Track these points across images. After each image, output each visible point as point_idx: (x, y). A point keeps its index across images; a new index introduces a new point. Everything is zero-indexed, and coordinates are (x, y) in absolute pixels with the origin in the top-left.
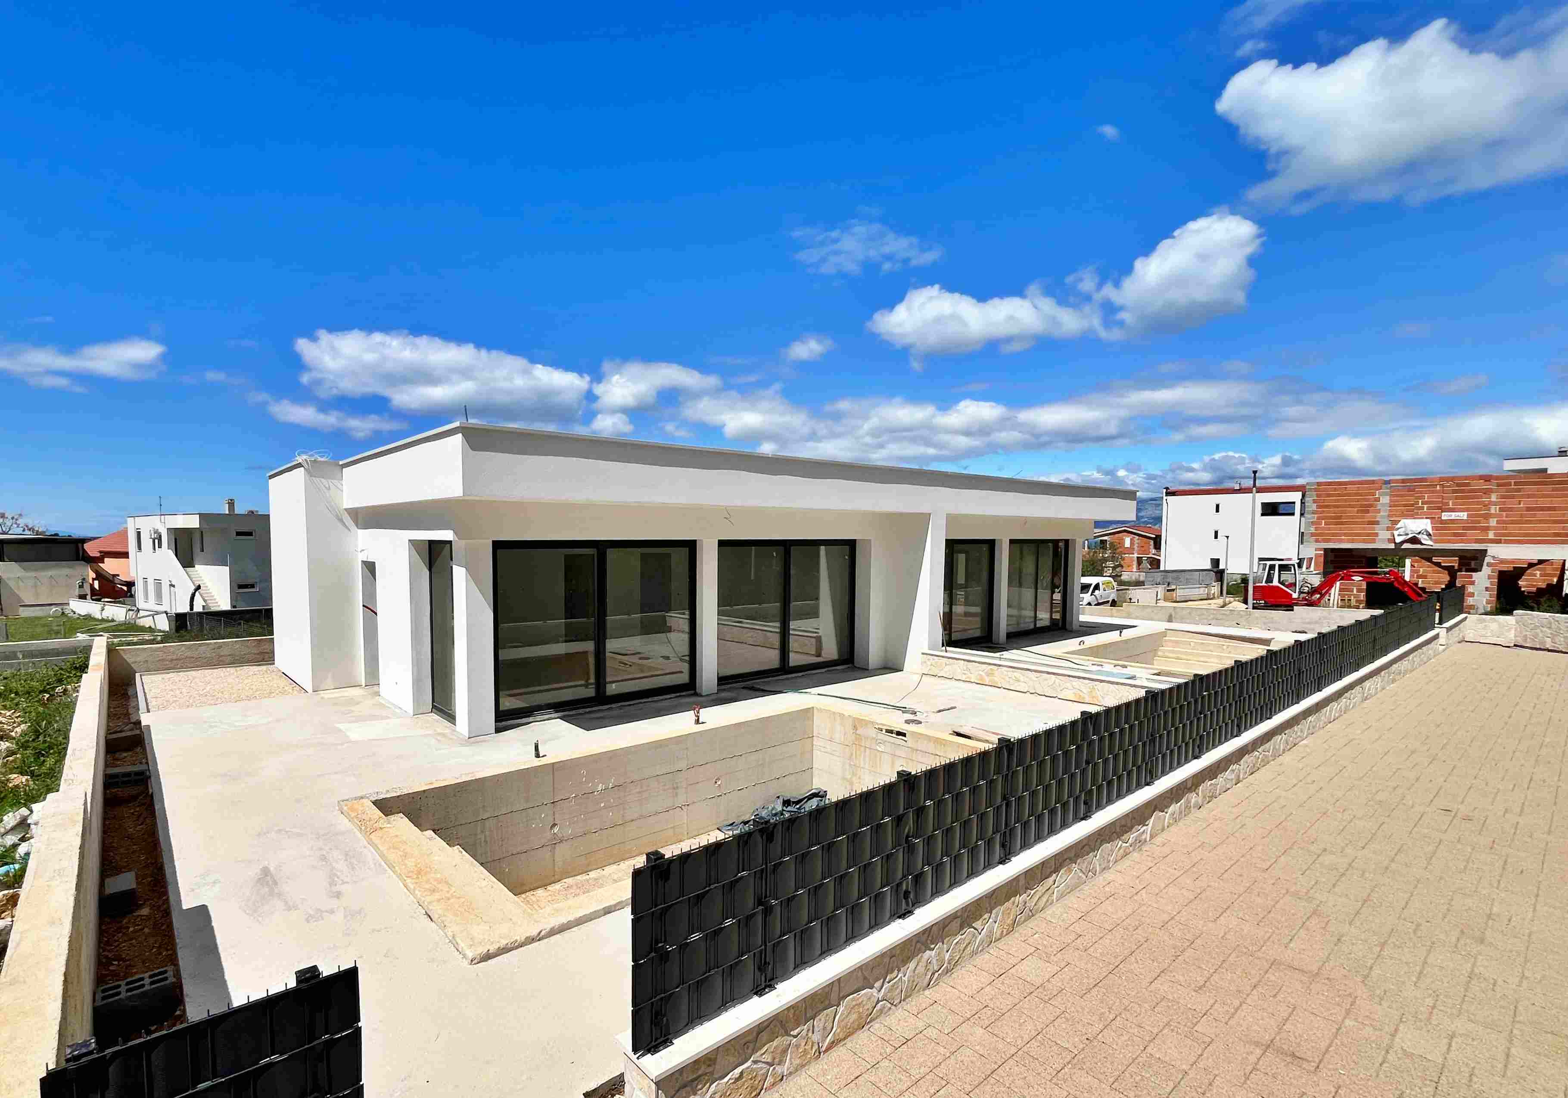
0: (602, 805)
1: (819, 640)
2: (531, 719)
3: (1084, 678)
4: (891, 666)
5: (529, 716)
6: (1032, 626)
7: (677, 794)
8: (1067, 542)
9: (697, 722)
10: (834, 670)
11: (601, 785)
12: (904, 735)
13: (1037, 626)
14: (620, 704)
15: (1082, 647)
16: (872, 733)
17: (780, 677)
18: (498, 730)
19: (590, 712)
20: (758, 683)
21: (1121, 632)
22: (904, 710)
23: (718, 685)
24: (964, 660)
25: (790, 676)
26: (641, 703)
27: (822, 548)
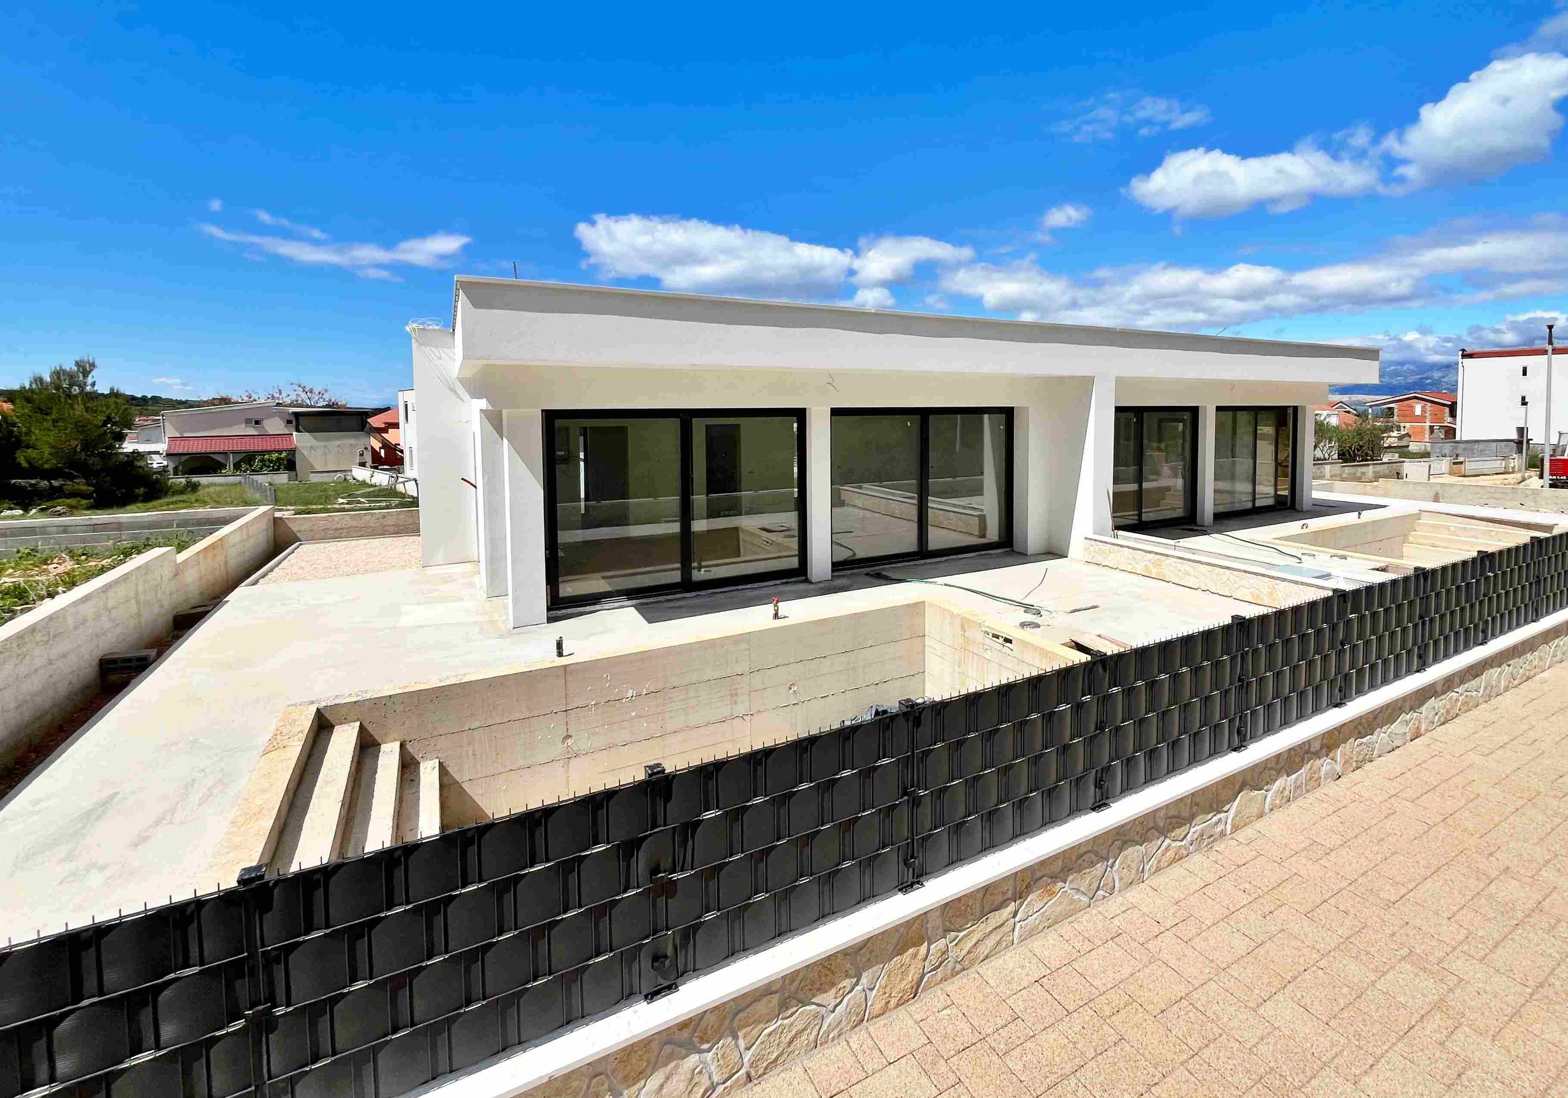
0: (634, 714)
1: (982, 519)
2: (597, 607)
3: (1263, 575)
4: (1054, 552)
5: (595, 604)
6: (1249, 505)
7: (736, 703)
8: (1295, 408)
9: (776, 616)
10: (987, 554)
11: (631, 691)
12: (1010, 641)
13: (1257, 505)
14: (710, 591)
15: (1305, 531)
16: (979, 636)
17: (917, 562)
18: (550, 620)
19: (670, 600)
20: (887, 570)
21: (1360, 514)
22: (1028, 608)
23: (833, 571)
24: (1129, 547)
25: (928, 561)
26: (738, 590)
27: (986, 416)
